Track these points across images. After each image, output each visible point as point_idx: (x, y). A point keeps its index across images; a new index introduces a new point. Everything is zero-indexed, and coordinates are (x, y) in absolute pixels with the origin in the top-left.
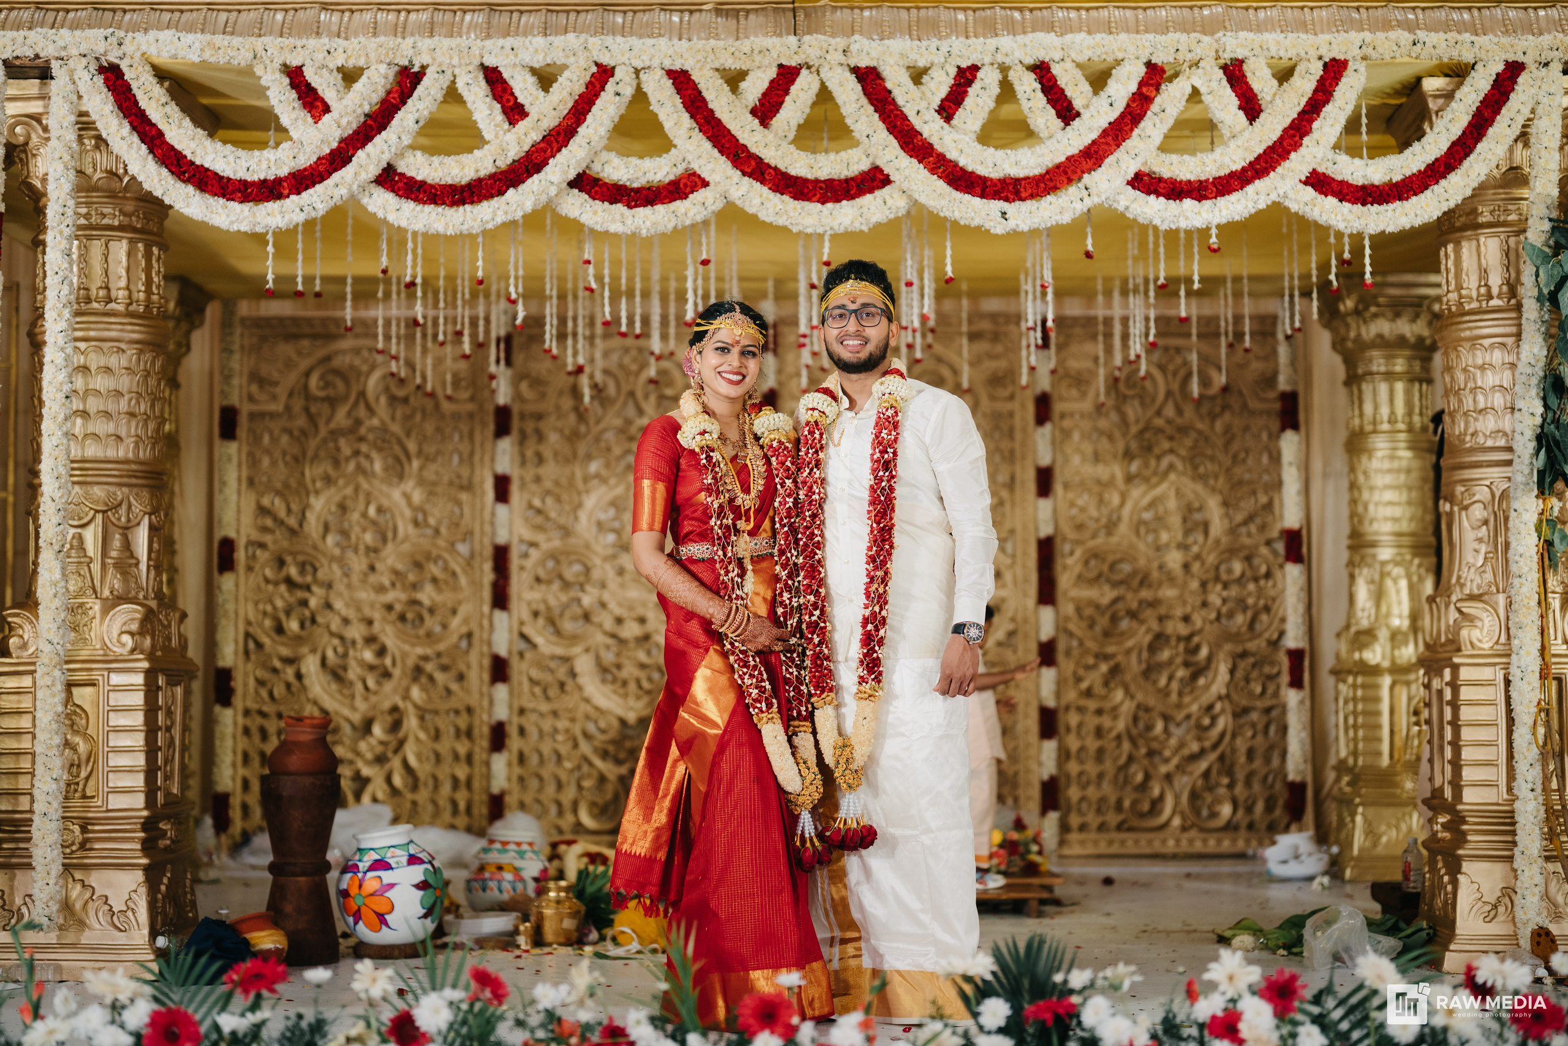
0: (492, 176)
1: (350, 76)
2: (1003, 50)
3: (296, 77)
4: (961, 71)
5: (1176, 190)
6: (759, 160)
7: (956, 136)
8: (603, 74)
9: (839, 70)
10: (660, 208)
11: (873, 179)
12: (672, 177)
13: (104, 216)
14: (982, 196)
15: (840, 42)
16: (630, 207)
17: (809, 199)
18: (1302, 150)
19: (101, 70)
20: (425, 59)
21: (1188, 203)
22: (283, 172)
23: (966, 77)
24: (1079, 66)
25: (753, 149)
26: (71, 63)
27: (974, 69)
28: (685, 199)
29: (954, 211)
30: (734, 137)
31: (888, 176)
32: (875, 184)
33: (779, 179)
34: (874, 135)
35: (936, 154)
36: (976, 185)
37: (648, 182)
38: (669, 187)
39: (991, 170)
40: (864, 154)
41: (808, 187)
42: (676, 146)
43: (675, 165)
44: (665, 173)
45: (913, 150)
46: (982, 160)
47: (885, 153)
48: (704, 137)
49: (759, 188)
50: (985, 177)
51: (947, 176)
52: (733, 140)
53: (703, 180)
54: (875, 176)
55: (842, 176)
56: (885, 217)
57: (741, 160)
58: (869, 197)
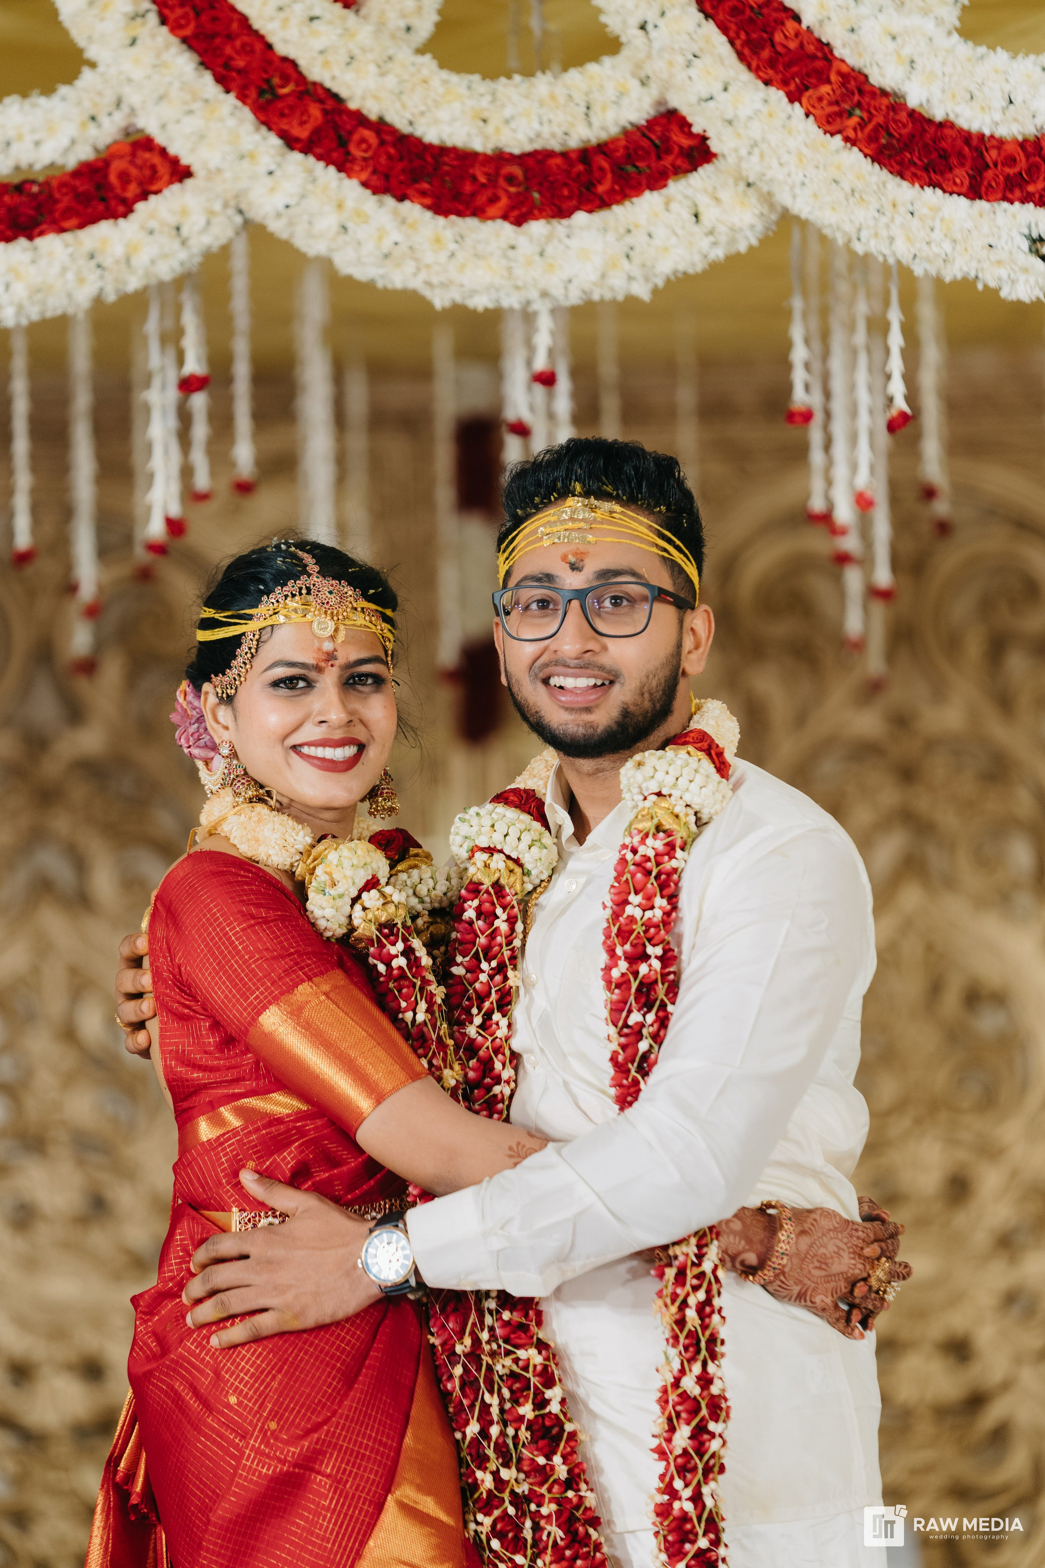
6: (332, 101)
7: (896, 21)
10: (51, 244)
11: (664, 148)
12: (84, 153)
14: (974, 192)
17: (479, 213)
25: (315, 72)
28: (125, 216)
29: (892, 239)
30: (261, 38)
31: (703, 139)
32: (667, 162)
33: (390, 157)
34: (661, 23)
35: (840, 73)
36: (954, 161)
37: (17, 168)
38: (77, 183)
39: (998, 116)
40: (634, 75)
41: (474, 179)
42: (93, 65)
43: (93, 118)
44: (65, 142)
45: (772, 63)
46: (973, 87)
47: (692, 72)
48: (174, 41)
49: (334, 184)
50: (981, 136)
51: (872, 139)
52: (258, 47)
53: (174, 162)
54: (666, 139)
55: (574, 143)
56: (697, 258)
57: (280, 105)
58: (651, 200)
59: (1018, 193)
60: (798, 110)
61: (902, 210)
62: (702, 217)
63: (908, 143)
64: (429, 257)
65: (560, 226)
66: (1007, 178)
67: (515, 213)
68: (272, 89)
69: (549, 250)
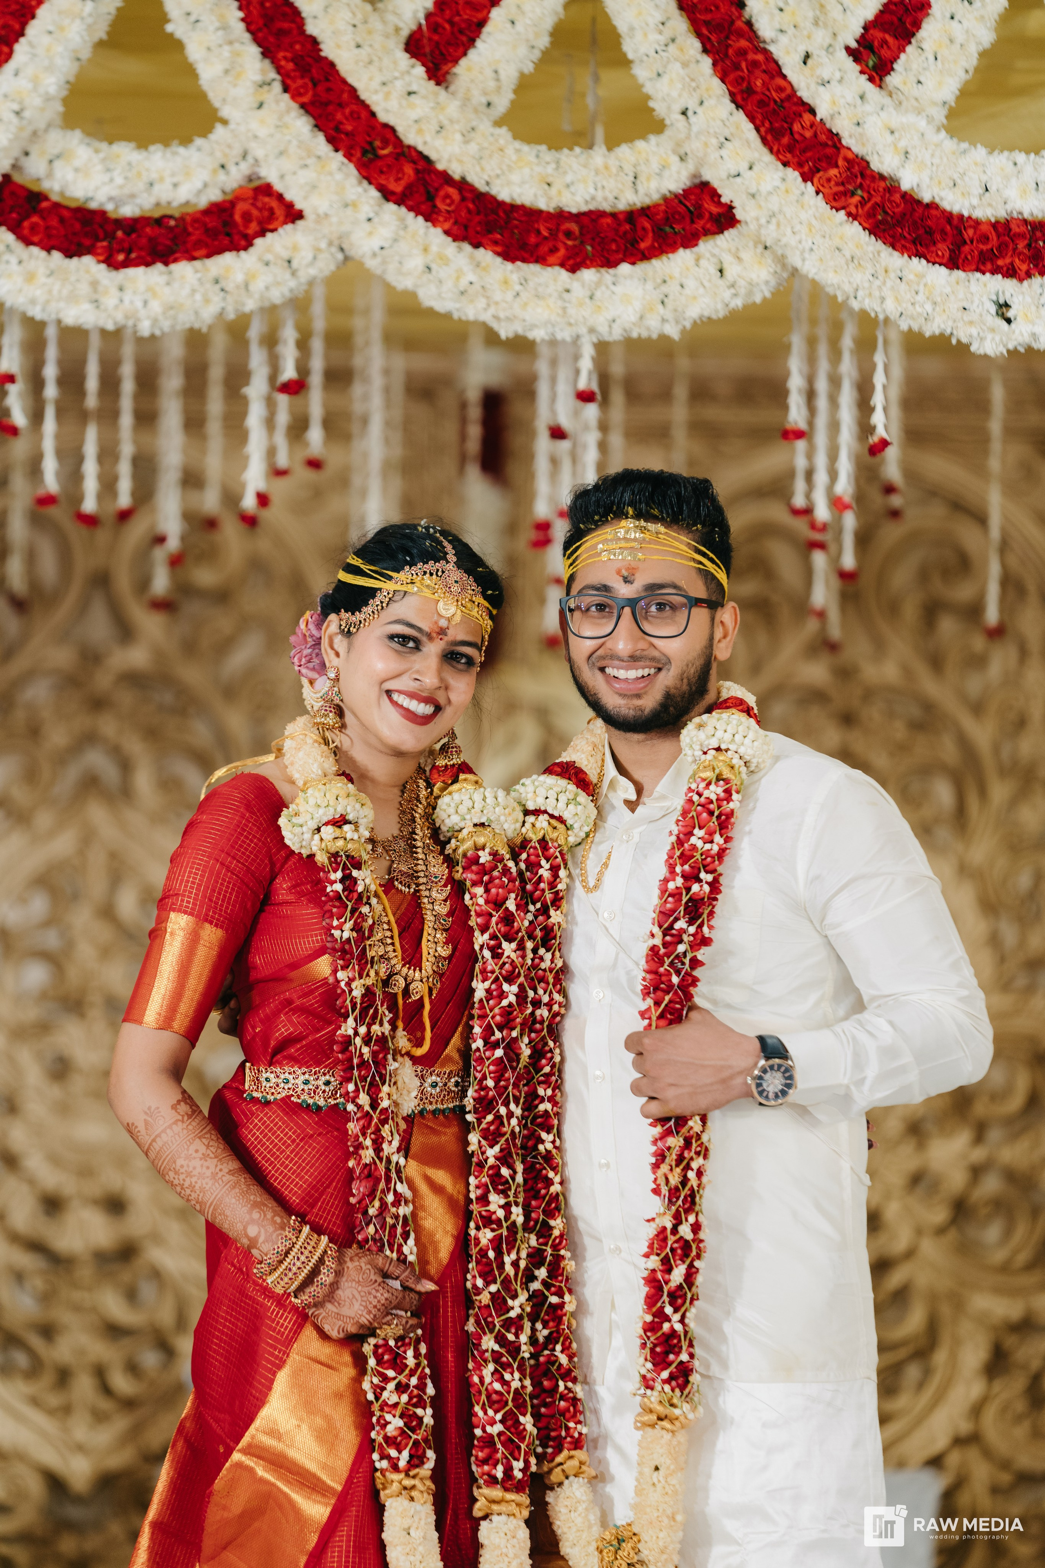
6: (422, 162)
7: (895, 119)
10: (183, 269)
11: (696, 214)
12: (215, 196)
14: (952, 264)
16: (113, 264)
17: (541, 260)
25: (410, 137)
28: (245, 248)
29: (883, 299)
30: (366, 107)
31: (730, 208)
32: (699, 225)
33: (469, 211)
34: (700, 110)
35: (846, 159)
36: (938, 237)
37: (158, 205)
38: (207, 219)
39: (975, 201)
40: (674, 152)
41: (538, 232)
42: (225, 122)
43: (223, 167)
44: (199, 185)
45: (790, 149)
46: (956, 176)
47: (724, 152)
48: (294, 106)
49: (422, 231)
50: (961, 217)
51: (871, 215)
52: (364, 114)
53: (290, 206)
54: (699, 206)
55: (622, 206)
56: (720, 306)
57: (380, 164)
58: (682, 257)
59: (989, 266)
60: (810, 188)
61: (892, 275)
62: (725, 273)
63: (900, 221)
64: (498, 296)
65: (607, 275)
66: (981, 252)
67: (571, 262)
68: (374, 150)
69: (598, 294)
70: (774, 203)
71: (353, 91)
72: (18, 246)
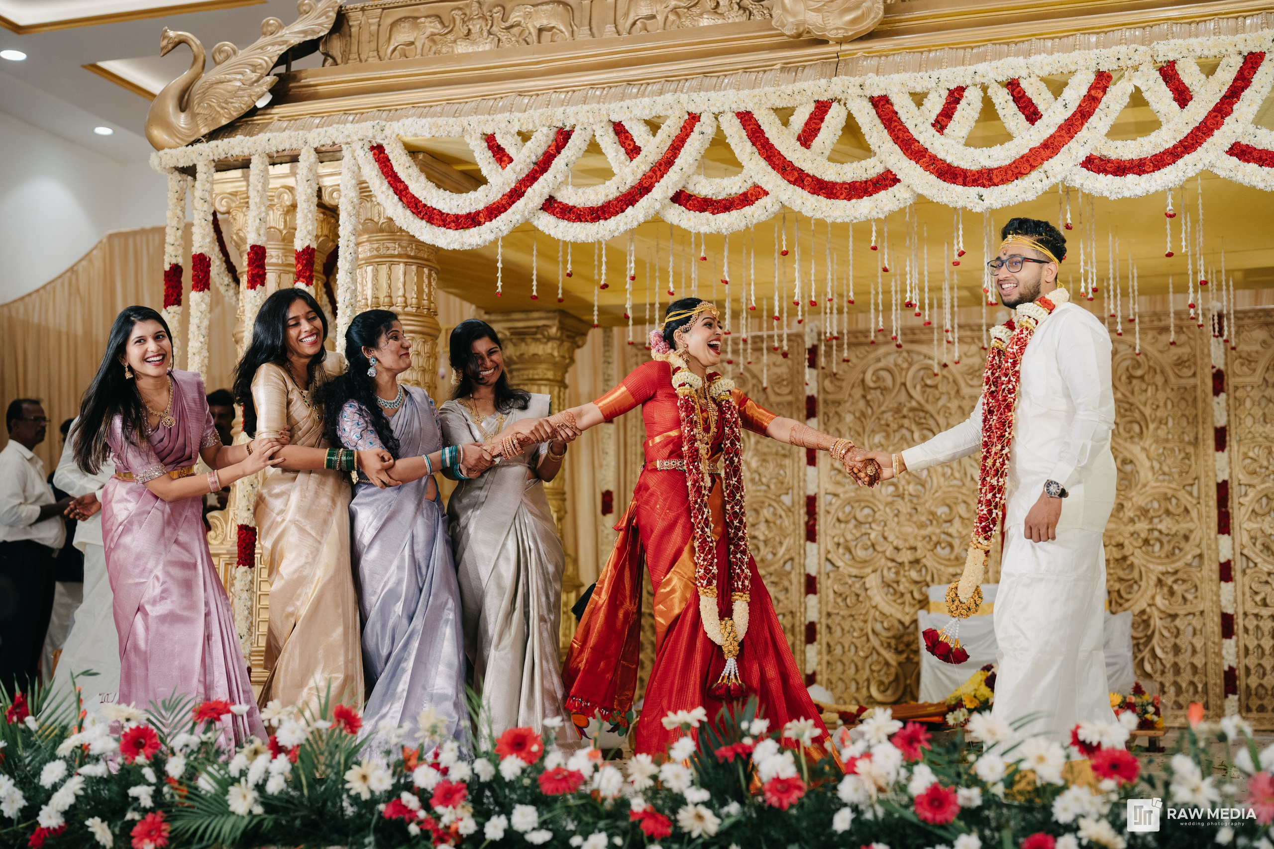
0: (617, 199)
1: (525, 137)
2: (979, 73)
3: (490, 140)
4: (951, 92)
5: (1120, 169)
6: (801, 171)
8: (694, 118)
9: (859, 100)
10: (734, 213)
11: (886, 180)
12: (744, 190)
13: (388, 248)
14: (964, 184)
15: (857, 80)
16: (713, 214)
17: (838, 198)
18: (1223, 128)
19: (372, 148)
20: (573, 122)
21: (1131, 178)
22: (481, 206)
23: (955, 96)
24: (1042, 79)
25: (796, 164)
26: (353, 145)
27: (961, 90)
28: (752, 205)
29: (943, 198)
31: (896, 176)
32: (888, 183)
33: (815, 185)
35: (929, 156)
36: (959, 177)
38: (741, 197)
39: (970, 164)
40: (878, 161)
41: (837, 189)
42: (744, 167)
43: (745, 181)
44: (738, 188)
45: (911, 154)
49: (801, 192)
50: (967, 170)
51: (937, 172)
52: (782, 159)
53: (764, 190)
54: (887, 177)
55: (863, 179)
56: (896, 207)
57: (787, 172)
58: (883, 193)
59: (975, 184)
60: (918, 165)
61: (945, 190)
62: (897, 197)
63: (947, 173)
64: (825, 210)
65: (859, 201)
66: (973, 180)
67: (848, 198)
68: (785, 169)
69: (857, 207)
70: (906, 171)
71: (779, 153)
72: (686, 211)
